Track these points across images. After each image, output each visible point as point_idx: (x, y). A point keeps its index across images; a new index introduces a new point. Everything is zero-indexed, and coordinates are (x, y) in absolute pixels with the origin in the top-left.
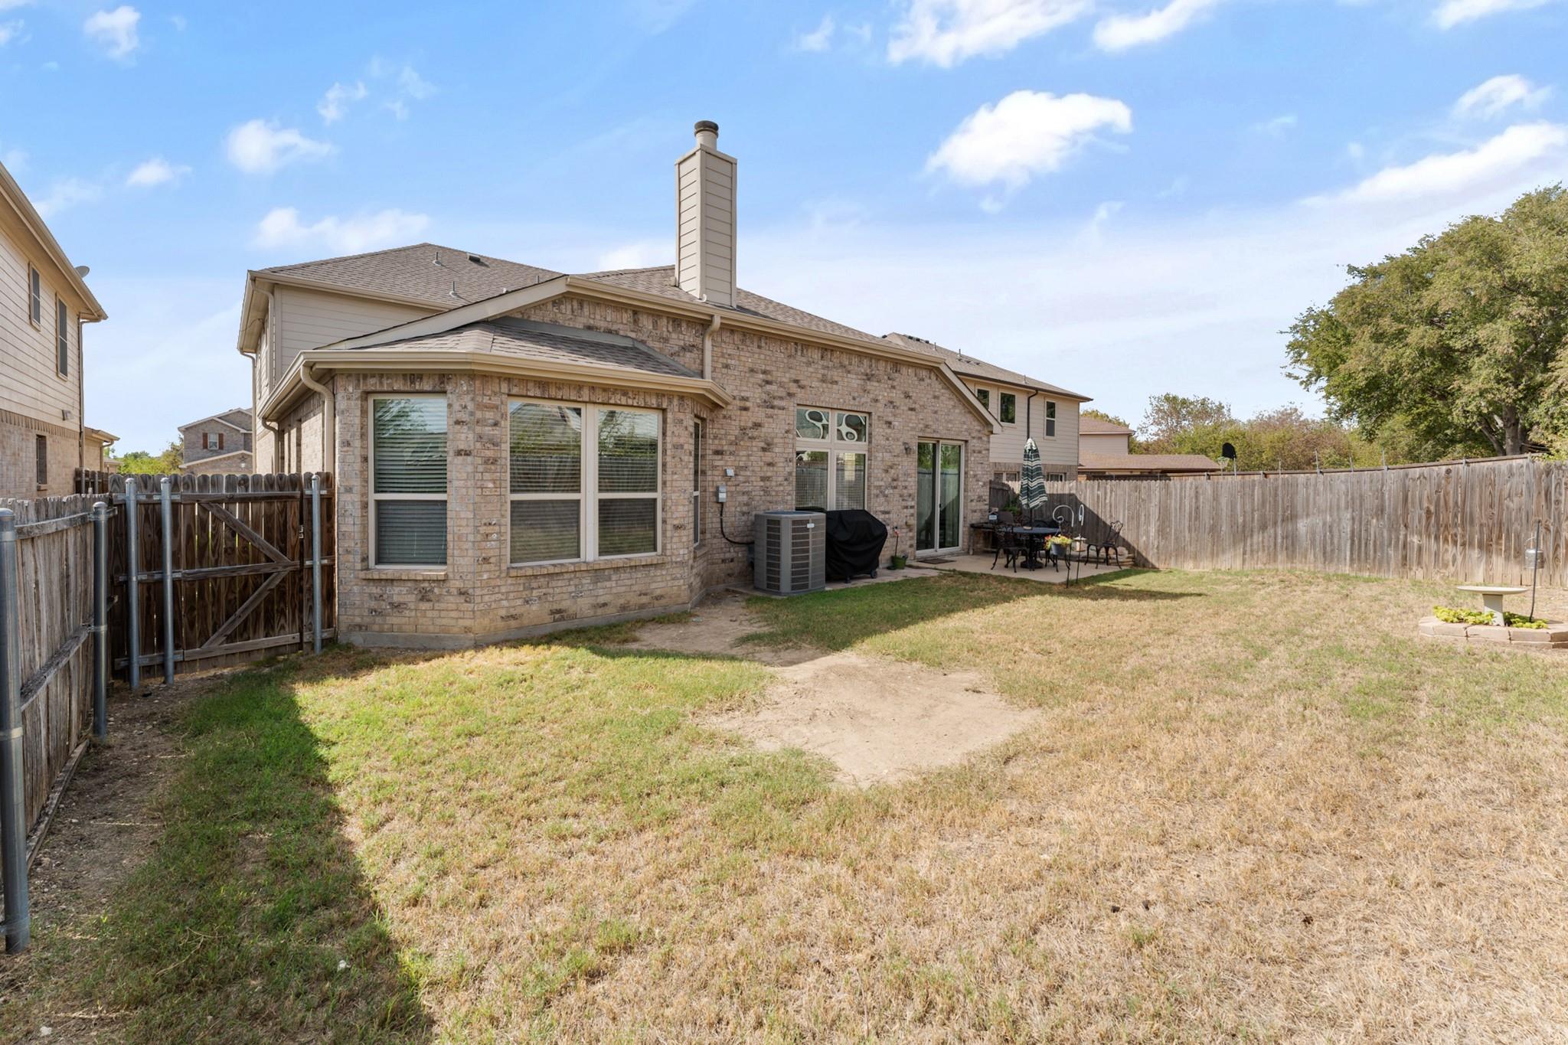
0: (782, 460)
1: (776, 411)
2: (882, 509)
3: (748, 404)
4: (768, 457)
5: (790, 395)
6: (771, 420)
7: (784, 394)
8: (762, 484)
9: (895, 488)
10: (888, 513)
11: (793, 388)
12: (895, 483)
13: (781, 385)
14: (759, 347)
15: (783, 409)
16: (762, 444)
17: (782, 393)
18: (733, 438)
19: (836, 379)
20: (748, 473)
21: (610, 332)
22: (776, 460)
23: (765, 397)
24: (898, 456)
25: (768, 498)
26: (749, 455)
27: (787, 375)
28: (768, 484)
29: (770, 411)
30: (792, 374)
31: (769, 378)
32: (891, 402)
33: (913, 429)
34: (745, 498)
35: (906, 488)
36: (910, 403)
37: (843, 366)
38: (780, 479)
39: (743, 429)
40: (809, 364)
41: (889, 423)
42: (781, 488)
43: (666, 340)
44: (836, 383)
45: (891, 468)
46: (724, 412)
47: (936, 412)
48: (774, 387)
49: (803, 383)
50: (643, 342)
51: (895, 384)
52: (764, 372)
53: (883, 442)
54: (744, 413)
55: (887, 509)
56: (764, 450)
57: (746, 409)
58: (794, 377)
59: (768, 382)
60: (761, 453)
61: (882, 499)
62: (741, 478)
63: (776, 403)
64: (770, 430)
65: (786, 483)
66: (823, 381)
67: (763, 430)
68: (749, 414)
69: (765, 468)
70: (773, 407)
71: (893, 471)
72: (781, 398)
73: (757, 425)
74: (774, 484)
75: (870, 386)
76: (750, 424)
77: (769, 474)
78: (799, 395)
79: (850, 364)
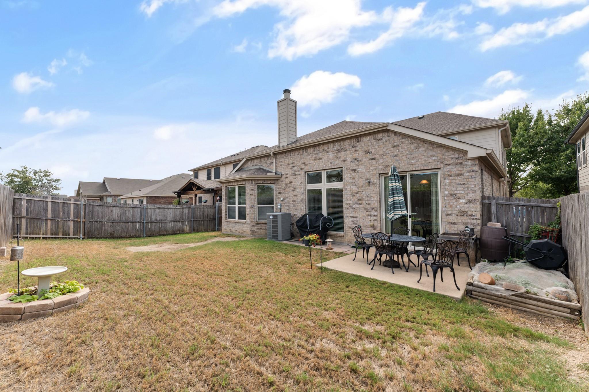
0: (300, 194)
1: (297, 176)
2: (351, 215)
3: (287, 176)
4: (295, 193)
5: (301, 169)
6: (295, 180)
7: (300, 169)
8: (293, 203)
9: (360, 204)
10: (356, 217)
11: (303, 166)
12: (360, 202)
13: (298, 166)
14: (290, 156)
15: (299, 175)
16: (293, 189)
17: (299, 169)
18: (283, 188)
19: (321, 157)
20: (288, 199)
21: (256, 165)
22: (298, 194)
23: (293, 172)
24: (362, 187)
25: (295, 208)
26: (288, 193)
27: (300, 162)
28: (295, 202)
29: (295, 177)
30: (302, 161)
31: (294, 165)
32: (355, 159)
33: (373, 170)
34: (287, 208)
35: (369, 204)
36: (370, 156)
37: (324, 150)
38: (299, 201)
39: (286, 184)
40: (309, 155)
41: (355, 170)
42: (299, 204)
43: (266, 163)
44: (321, 158)
45: (357, 193)
46: (281, 180)
47: (396, 156)
48: (296, 168)
49: (306, 163)
50: (262, 165)
51: (357, 148)
52: (292, 164)
53: (350, 181)
54: (287, 179)
55: (354, 215)
56: (293, 190)
57: (287, 178)
58: (303, 162)
59: (294, 167)
60: (292, 192)
61: (351, 210)
62: (286, 201)
63: (297, 173)
64: (295, 183)
65: (301, 202)
66: (315, 160)
67: (293, 184)
68: (288, 179)
69: (294, 197)
70: (295, 175)
71: (358, 195)
72: (299, 171)
73: (291, 182)
74: (297, 203)
75: (340, 155)
76: (288, 183)
77: (295, 199)
78: (305, 168)
79: (328, 148)
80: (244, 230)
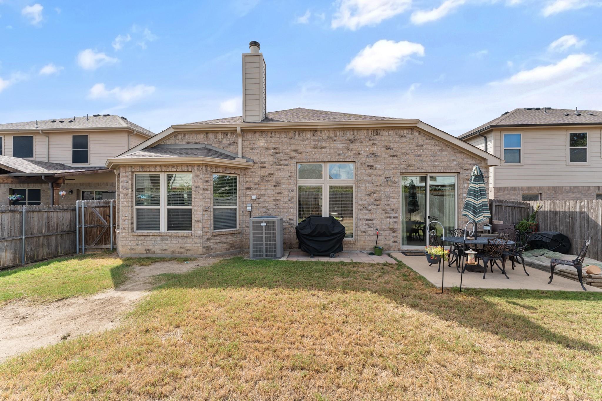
0: (287, 190)
1: (282, 167)
2: (366, 217)
3: (265, 165)
4: (278, 189)
5: (291, 158)
6: (279, 171)
7: (288, 158)
8: (274, 203)
9: (377, 205)
10: (372, 220)
11: (294, 154)
12: (378, 203)
13: (285, 153)
14: (271, 137)
15: (287, 165)
16: (274, 184)
17: (286, 157)
18: (257, 182)
19: (324, 145)
20: (266, 198)
21: (196, 143)
22: (283, 191)
23: (275, 160)
24: (380, 186)
25: (278, 210)
26: (266, 189)
27: (289, 148)
28: (278, 203)
29: (279, 167)
30: (293, 147)
31: (278, 151)
32: (373, 154)
33: (394, 168)
34: (264, 210)
35: (388, 205)
36: (392, 152)
37: (330, 138)
38: (285, 200)
39: (262, 177)
40: (304, 140)
41: (371, 167)
42: (286, 205)
43: (221, 142)
44: (325, 147)
45: (374, 193)
46: (252, 170)
47: (419, 156)
48: (281, 155)
49: (299, 151)
50: (210, 145)
51: (376, 142)
52: (275, 149)
53: (366, 178)
54: (263, 169)
55: (370, 218)
56: (275, 186)
57: (264, 167)
58: (294, 148)
59: (277, 153)
60: (274, 188)
61: (366, 212)
62: (261, 200)
63: (282, 163)
64: (278, 176)
65: (289, 202)
66: (315, 148)
67: (274, 176)
68: (266, 169)
69: (276, 195)
70: (280, 165)
71: (375, 195)
72: (286, 160)
73: (271, 175)
74: (281, 203)
75: (352, 146)
76: (267, 174)
77: (278, 198)
78: (298, 157)
79: (336, 136)
80: (188, 248)
